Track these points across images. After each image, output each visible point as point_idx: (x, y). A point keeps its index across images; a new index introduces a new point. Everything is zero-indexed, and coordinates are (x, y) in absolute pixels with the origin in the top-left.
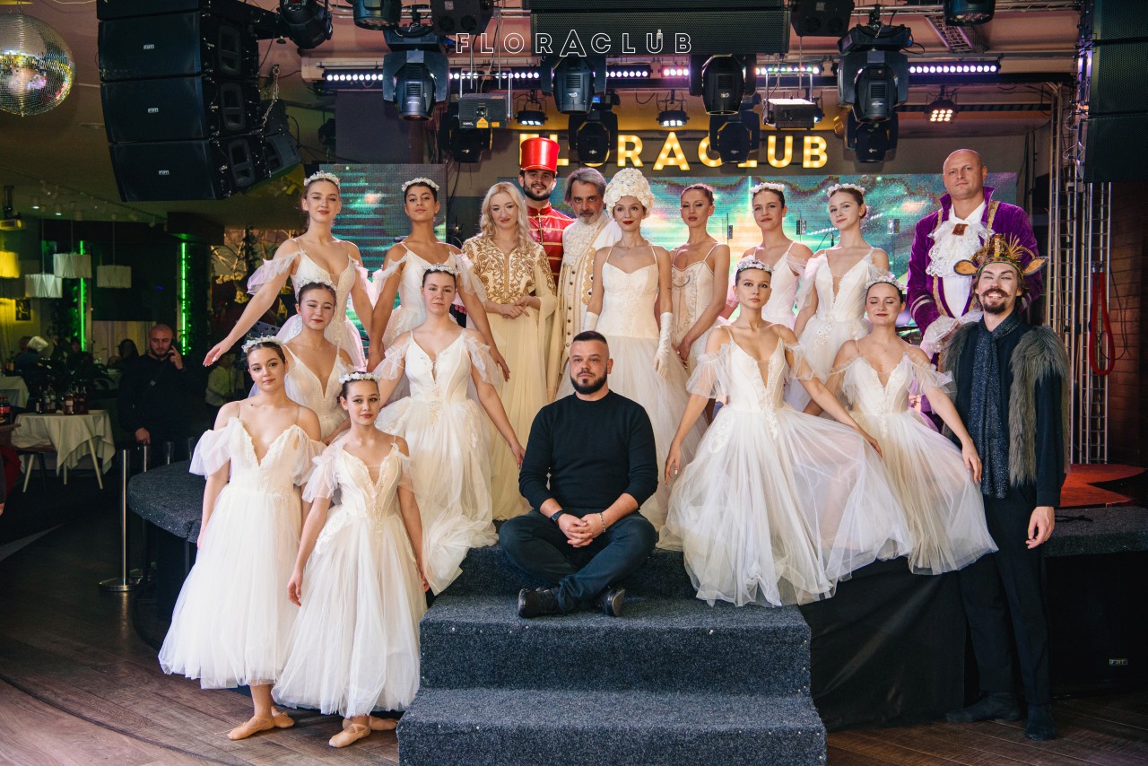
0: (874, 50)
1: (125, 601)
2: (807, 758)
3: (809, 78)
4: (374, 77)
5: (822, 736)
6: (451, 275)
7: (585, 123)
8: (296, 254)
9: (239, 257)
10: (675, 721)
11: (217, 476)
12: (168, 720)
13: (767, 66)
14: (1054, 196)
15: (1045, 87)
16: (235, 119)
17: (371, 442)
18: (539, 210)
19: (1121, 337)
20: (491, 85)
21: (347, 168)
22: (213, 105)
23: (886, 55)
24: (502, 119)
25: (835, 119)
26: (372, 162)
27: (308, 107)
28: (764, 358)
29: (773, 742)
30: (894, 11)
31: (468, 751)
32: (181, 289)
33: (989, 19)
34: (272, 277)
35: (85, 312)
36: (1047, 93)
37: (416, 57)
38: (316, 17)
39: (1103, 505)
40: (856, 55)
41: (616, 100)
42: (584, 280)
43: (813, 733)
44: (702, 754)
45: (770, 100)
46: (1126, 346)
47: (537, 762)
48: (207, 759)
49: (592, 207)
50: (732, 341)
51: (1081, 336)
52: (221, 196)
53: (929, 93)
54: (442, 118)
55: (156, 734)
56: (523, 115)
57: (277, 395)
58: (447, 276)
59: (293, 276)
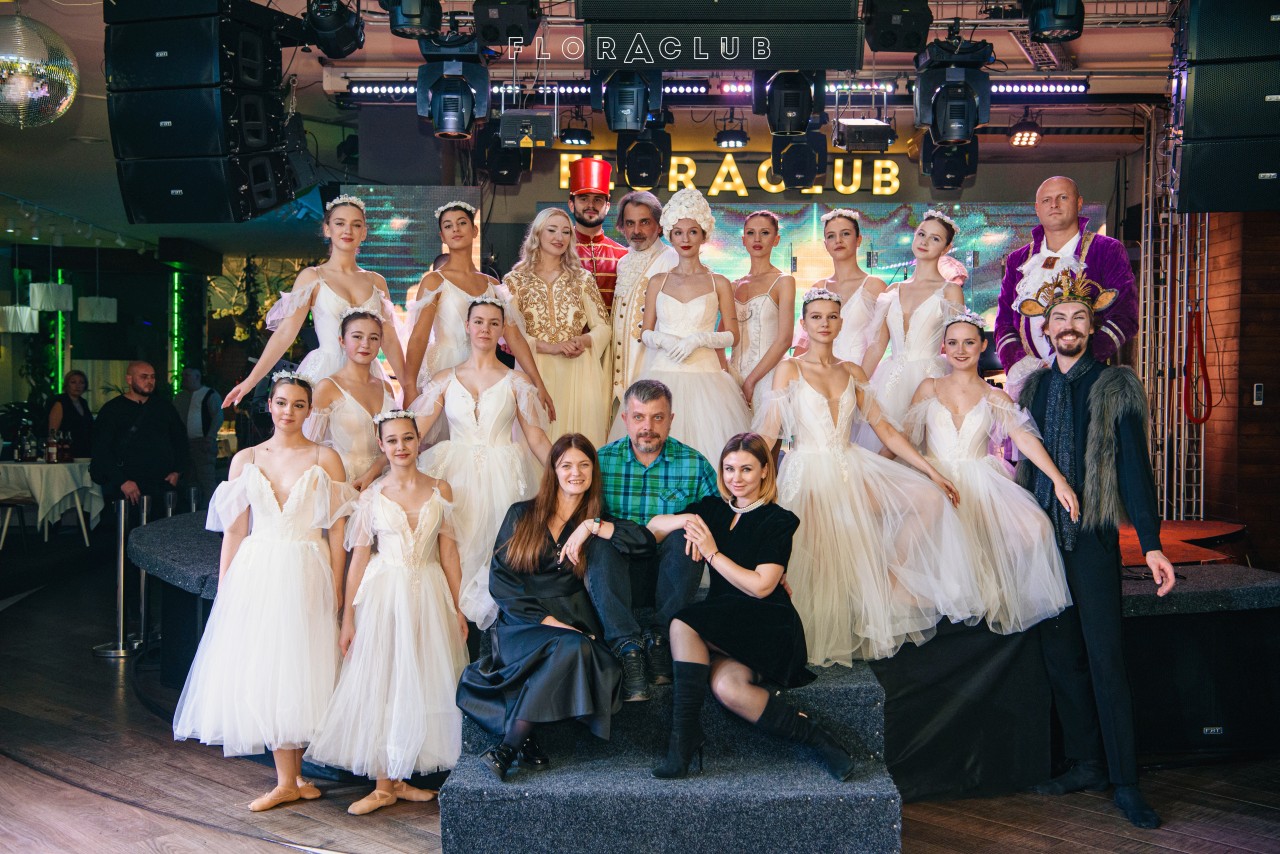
0: (953, 67)
1: (121, 667)
2: (881, 827)
3: (882, 96)
4: (405, 90)
5: (896, 803)
6: (499, 307)
7: (636, 143)
8: (313, 284)
9: (238, 289)
10: (739, 788)
11: (234, 530)
13: (836, 82)
14: (1147, 228)
15: (1137, 108)
16: (256, 134)
17: (411, 485)
18: (592, 237)
19: (1218, 382)
20: (536, 99)
21: (371, 190)
22: (233, 119)
23: (966, 73)
24: (548, 138)
25: (909, 142)
26: (400, 183)
27: (326, 122)
28: (834, 396)
29: (844, 809)
30: (976, 25)
31: (515, 820)
32: (173, 324)
33: (1078, 35)
34: (292, 312)
35: (63, 349)
36: (1140, 115)
37: (453, 69)
38: (347, 24)
39: (1198, 563)
40: (933, 73)
41: (670, 118)
42: (634, 312)
43: (888, 800)
44: (769, 822)
45: (841, 120)
46: (1223, 393)
48: (229, 831)
49: (646, 230)
50: (801, 377)
51: (1176, 382)
52: (240, 219)
53: (1012, 114)
54: (479, 135)
55: (170, 806)
56: (568, 133)
57: (295, 437)
58: (494, 309)
59: (313, 309)
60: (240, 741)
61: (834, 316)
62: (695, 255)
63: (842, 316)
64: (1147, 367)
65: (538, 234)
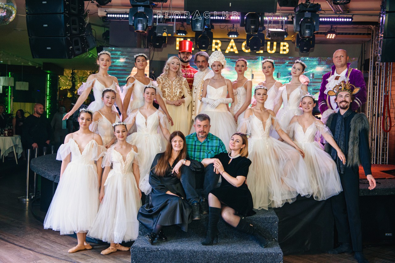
0: (307, 12)
1: (27, 204)
3: (283, 21)
4: (125, 16)
5: (281, 255)
6: (154, 89)
7: (201, 35)
8: (93, 80)
9: (69, 80)
10: (230, 249)
11: (65, 160)
12: (46, 245)
13: (268, 16)
14: (371, 67)
15: (369, 27)
16: (75, 30)
17: (124, 147)
18: (186, 66)
20: (168, 20)
21: (113, 49)
22: (68, 24)
23: (311, 14)
24: (172, 33)
25: (292, 36)
27: (99, 26)
29: (264, 257)
31: (156, 258)
32: (47, 91)
33: (349, 2)
34: (86, 89)
35: (10, 99)
36: (370, 29)
37: (141, 10)
39: (385, 179)
40: (301, 14)
41: (213, 27)
42: (199, 91)
43: (279, 254)
44: (239, 260)
45: (269, 29)
47: (180, 262)
48: (61, 259)
49: (204, 64)
50: (253, 114)
51: (379, 118)
52: (70, 58)
53: (327, 28)
54: (149, 31)
55: (42, 251)
56: (179, 31)
57: (87, 130)
58: (153, 89)
59: (93, 88)
60: (66, 230)
61: (265, 94)
62: (220, 73)
63: (267, 94)
64: (370, 113)
65: (169, 64)
